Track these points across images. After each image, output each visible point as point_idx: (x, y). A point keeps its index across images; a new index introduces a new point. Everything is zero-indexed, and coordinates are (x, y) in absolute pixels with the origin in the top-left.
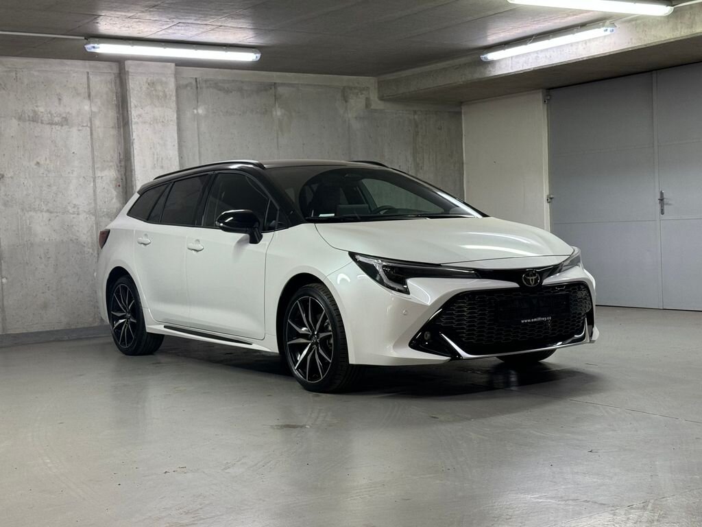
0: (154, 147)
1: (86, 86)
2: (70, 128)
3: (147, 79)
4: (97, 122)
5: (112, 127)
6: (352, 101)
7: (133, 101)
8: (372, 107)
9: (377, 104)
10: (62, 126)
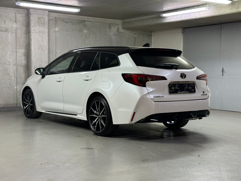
0: (39, 42)
1: (15, 18)
2: (8, 33)
3: (38, 16)
4: (18, 31)
5: (24, 34)
6: (112, 29)
7: (32, 24)
8: (120, 31)
9: (121, 30)
10: (5, 32)
